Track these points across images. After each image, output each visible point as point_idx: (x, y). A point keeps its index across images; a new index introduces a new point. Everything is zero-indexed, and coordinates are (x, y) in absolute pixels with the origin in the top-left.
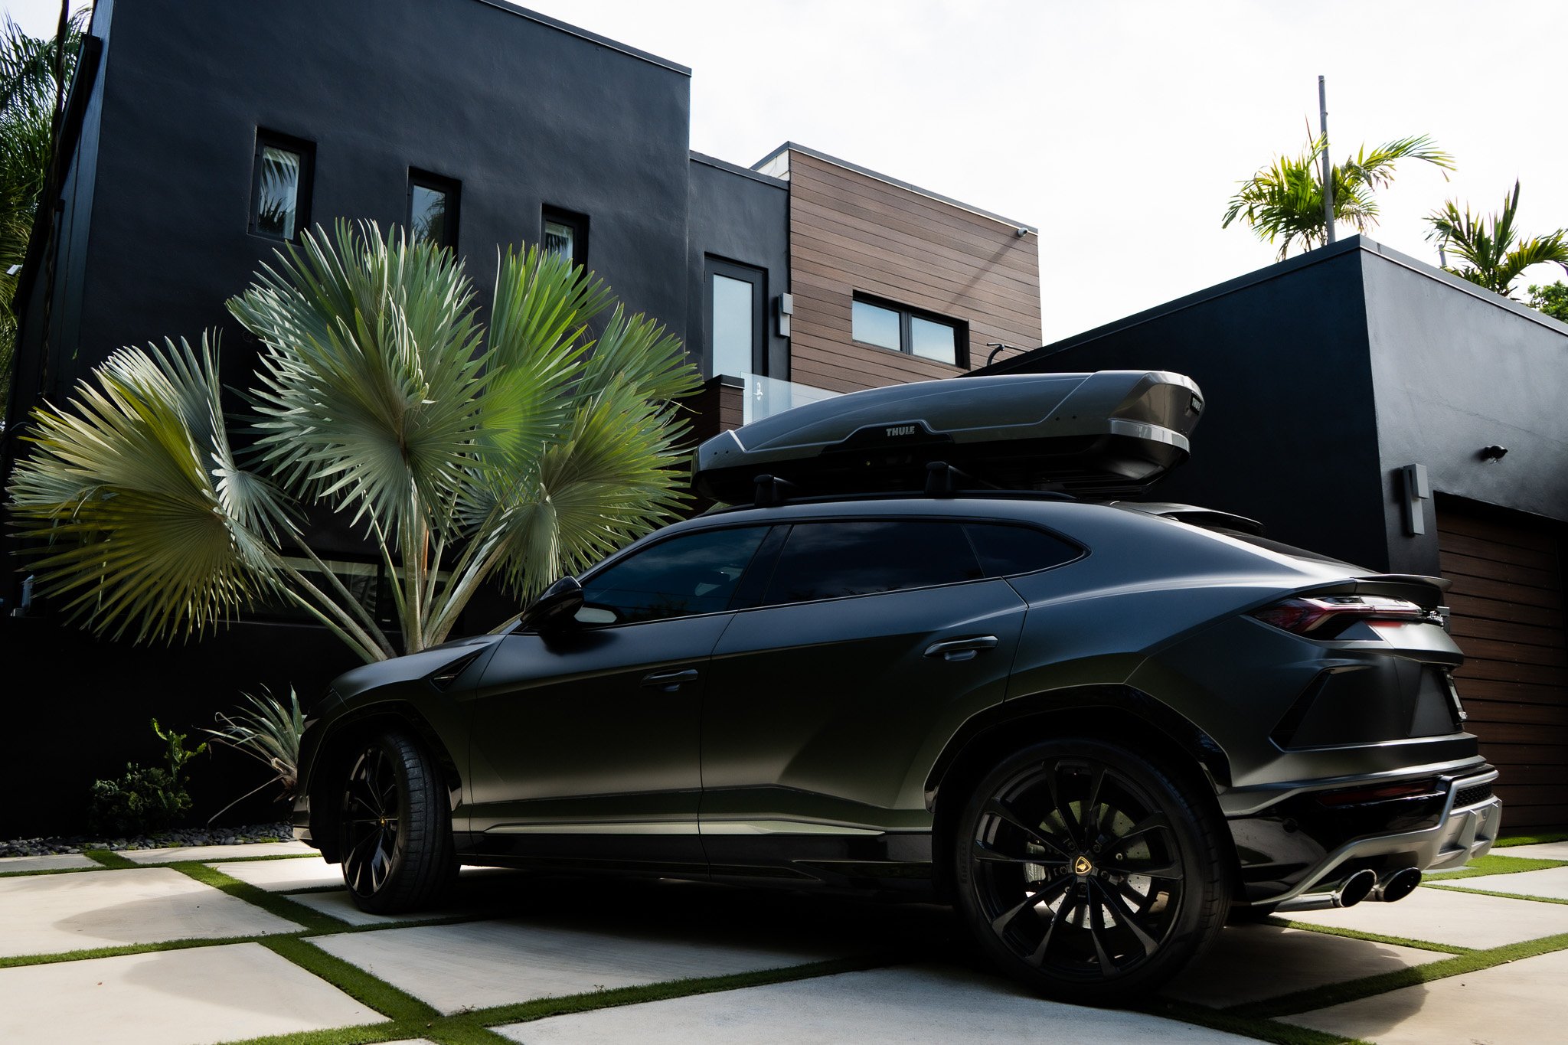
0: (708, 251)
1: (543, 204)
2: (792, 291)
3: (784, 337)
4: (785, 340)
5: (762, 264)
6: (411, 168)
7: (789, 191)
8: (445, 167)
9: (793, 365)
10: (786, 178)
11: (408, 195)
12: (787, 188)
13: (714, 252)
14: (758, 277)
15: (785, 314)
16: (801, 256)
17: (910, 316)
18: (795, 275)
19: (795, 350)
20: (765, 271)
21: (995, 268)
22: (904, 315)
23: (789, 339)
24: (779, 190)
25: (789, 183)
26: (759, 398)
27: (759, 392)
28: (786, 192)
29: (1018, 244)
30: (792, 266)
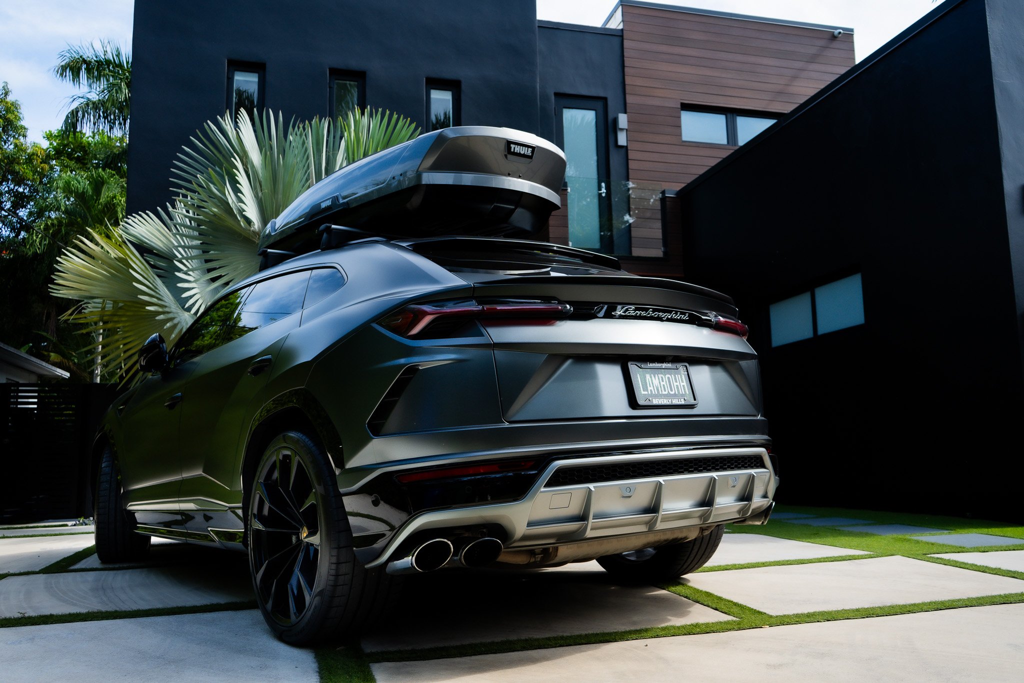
0: (556, 92)
1: (426, 78)
2: (628, 111)
3: (622, 147)
4: (624, 150)
5: (602, 94)
6: (330, 69)
7: (622, 36)
8: (354, 64)
9: (630, 167)
10: (621, 27)
11: (330, 87)
12: (620, 34)
13: (562, 91)
14: (600, 105)
15: (622, 130)
16: (635, 84)
17: (735, 115)
18: (630, 99)
19: (631, 155)
20: (604, 100)
21: (813, 66)
22: (729, 116)
23: (627, 147)
24: (614, 37)
25: (622, 30)
26: (604, 195)
27: (604, 190)
28: (621, 38)
29: (836, 44)
30: (627, 92)
